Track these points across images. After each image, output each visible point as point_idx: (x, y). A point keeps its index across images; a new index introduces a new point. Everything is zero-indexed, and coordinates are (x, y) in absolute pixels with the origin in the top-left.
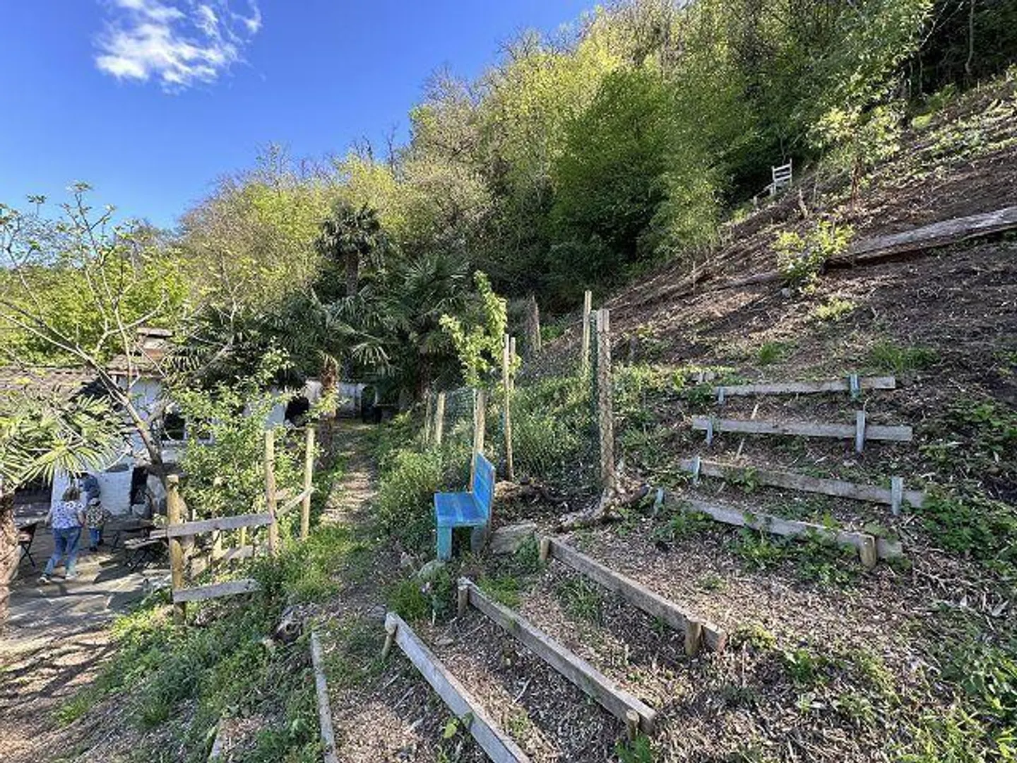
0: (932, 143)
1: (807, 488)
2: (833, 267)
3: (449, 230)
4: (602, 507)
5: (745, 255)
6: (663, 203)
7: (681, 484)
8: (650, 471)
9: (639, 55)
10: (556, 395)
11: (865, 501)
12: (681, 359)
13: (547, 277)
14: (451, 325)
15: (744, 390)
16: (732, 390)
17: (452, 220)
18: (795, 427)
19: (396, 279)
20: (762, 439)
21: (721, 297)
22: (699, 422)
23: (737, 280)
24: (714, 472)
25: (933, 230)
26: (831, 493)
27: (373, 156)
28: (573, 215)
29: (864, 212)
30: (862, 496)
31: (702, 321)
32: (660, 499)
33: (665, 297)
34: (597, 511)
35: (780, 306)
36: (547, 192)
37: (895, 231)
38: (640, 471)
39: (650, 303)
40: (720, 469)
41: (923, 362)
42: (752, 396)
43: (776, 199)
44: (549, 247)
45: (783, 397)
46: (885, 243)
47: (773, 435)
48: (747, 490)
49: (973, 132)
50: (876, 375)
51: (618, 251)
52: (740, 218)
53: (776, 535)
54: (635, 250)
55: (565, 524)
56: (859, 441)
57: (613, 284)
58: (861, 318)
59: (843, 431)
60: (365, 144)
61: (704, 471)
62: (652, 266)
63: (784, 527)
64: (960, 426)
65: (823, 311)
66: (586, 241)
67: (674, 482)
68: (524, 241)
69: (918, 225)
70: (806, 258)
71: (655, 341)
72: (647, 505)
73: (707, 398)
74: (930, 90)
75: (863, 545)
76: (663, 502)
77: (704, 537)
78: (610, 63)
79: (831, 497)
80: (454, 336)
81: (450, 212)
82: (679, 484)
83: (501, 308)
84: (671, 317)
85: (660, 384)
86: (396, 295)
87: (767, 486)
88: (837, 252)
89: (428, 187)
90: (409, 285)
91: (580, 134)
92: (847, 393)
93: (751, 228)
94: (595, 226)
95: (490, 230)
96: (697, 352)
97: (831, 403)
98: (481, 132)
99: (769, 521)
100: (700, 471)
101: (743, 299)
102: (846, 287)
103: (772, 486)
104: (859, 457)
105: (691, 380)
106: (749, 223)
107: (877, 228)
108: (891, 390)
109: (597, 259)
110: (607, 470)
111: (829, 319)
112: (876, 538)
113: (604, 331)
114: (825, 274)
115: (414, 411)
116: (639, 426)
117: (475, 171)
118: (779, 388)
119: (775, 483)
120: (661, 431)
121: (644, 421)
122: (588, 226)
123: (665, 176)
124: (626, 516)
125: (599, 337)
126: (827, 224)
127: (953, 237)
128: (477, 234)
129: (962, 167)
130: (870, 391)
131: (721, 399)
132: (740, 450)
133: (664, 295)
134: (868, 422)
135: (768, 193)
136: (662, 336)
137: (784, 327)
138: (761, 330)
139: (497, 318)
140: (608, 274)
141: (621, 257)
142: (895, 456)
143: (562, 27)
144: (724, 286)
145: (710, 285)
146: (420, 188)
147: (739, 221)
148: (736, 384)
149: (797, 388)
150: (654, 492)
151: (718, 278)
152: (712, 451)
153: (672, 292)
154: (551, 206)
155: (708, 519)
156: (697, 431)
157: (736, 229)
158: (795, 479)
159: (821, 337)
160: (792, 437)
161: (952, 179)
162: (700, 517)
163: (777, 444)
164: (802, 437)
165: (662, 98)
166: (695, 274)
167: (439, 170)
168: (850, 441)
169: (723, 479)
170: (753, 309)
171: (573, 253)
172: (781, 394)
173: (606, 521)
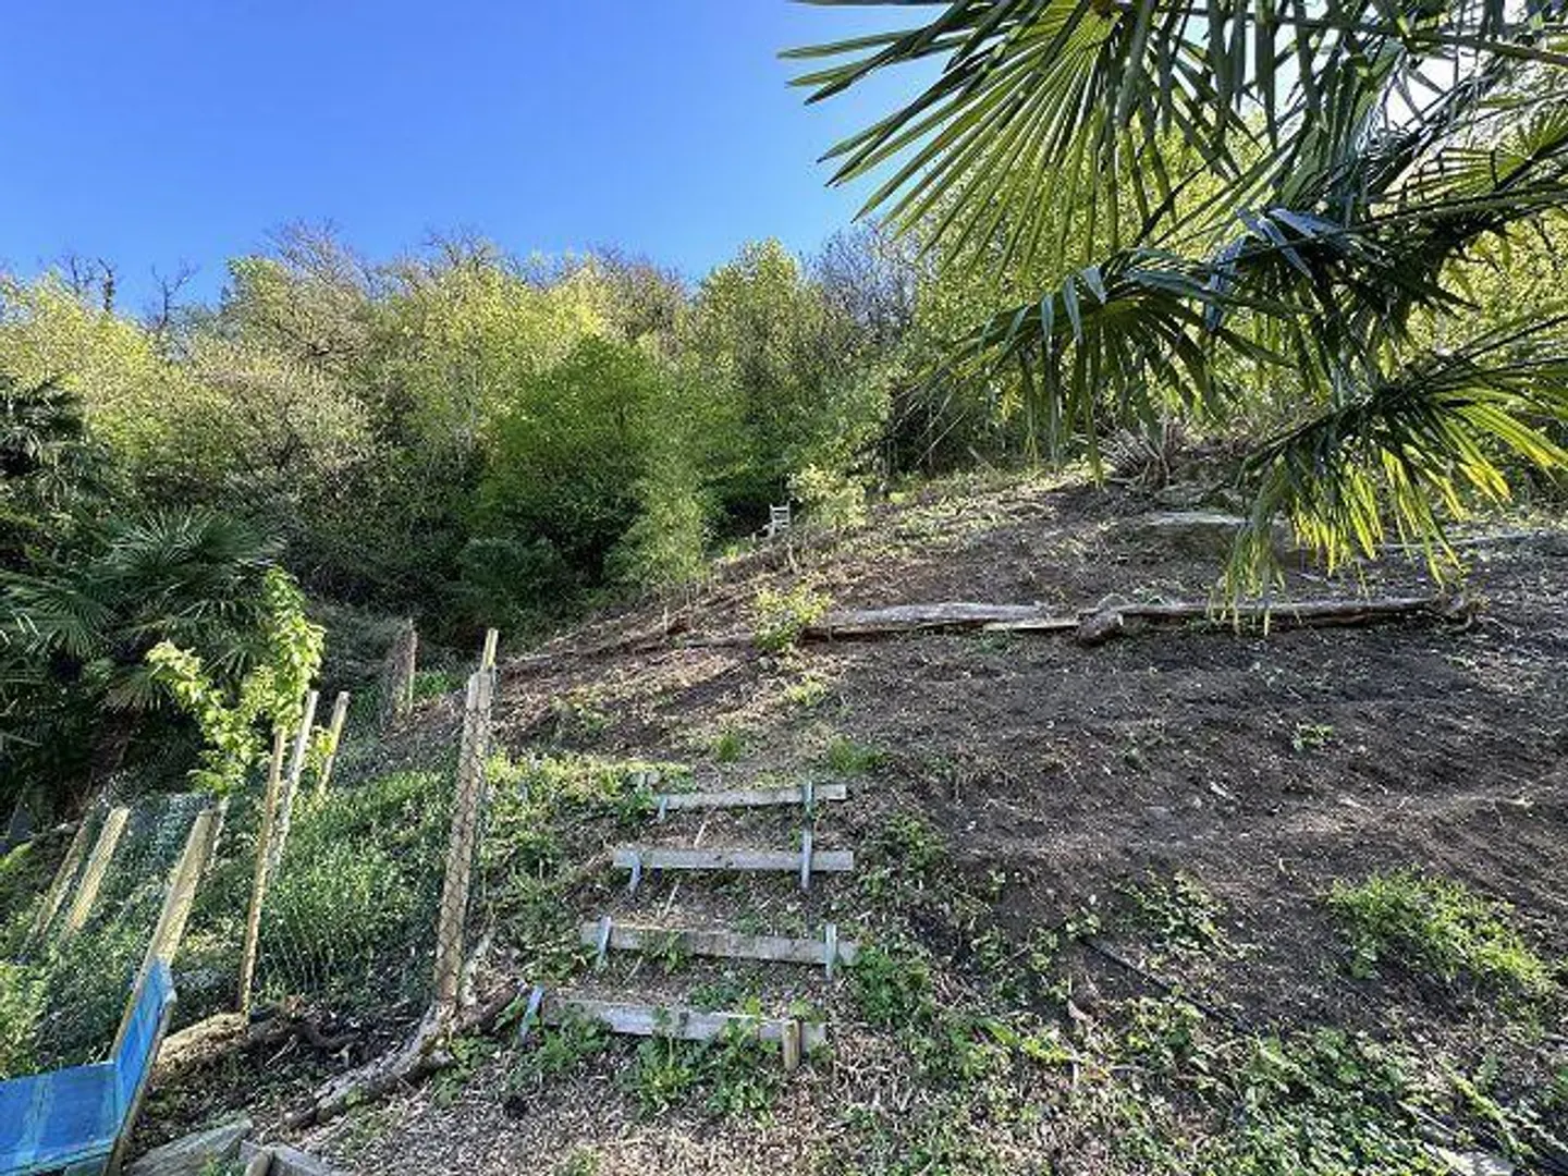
0: (904, 521)
1: (741, 954)
2: (811, 638)
3: (269, 474)
4: (418, 1044)
5: (730, 605)
6: (642, 517)
7: (577, 970)
8: (531, 952)
9: (633, 330)
10: (409, 805)
11: (801, 964)
12: (627, 746)
13: (451, 587)
14: (178, 665)
15: (691, 801)
16: (676, 801)
17: (282, 458)
18: (742, 858)
19: (88, 542)
20: (701, 878)
21: (694, 658)
22: (626, 856)
23: (715, 636)
24: (630, 943)
25: (893, 613)
26: (767, 957)
27: (113, 299)
28: (513, 501)
29: (845, 580)
30: (798, 956)
31: (665, 691)
32: (532, 1010)
33: (626, 648)
34: (405, 1057)
35: (754, 679)
36: (478, 459)
37: (869, 607)
38: (516, 953)
39: (605, 654)
40: (637, 936)
41: (873, 766)
42: (699, 811)
43: (774, 542)
44: (466, 541)
45: (736, 810)
46: (857, 619)
47: (715, 870)
48: (668, 968)
49: (929, 519)
50: (829, 782)
51: (577, 568)
52: (733, 556)
53: (692, 1042)
54: (601, 570)
55: (325, 1103)
56: (805, 874)
57: (563, 615)
58: (828, 703)
59: (788, 860)
60: (101, 273)
61: (615, 942)
62: (623, 598)
63: (702, 1028)
64: (895, 849)
65: (795, 691)
66: (529, 544)
67: (565, 967)
68: (422, 522)
69: (887, 604)
70: (783, 624)
71: (596, 715)
72: (509, 1024)
73: (642, 815)
74: (905, 470)
75: (786, 1034)
76: (539, 1012)
77: (592, 1070)
78: (594, 324)
79: (767, 962)
80: (181, 687)
81: (280, 443)
82: (573, 972)
83: (310, 643)
84: (624, 680)
85: (581, 790)
86: (70, 576)
87: (696, 956)
88: (813, 623)
89: (239, 391)
90: (117, 560)
91: (540, 395)
92: (801, 805)
93: (742, 572)
94: (547, 527)
95: (360, 492)
96: (649, 739)
97: (782, 819)
98: (376, 337)
99: (685, 1018)
100: (609, 942)
101: (718, 664)
102: (821, 664)
103: (701, 956)
104: (803, 898)
105: (628, 784)
106: (742, 565)
107: (852, 601)
108: (842, 802)
109: (543, 573)
110: (446, 964)
111: (801, 702)
112: (801, 1021)
113: (477, 710)
114: (805, 645)
115: (42, 844)
116: (532, 868)
117: (350, 392)
118: (731, 799)
119: (705, 951)
120: (569, 872)
121: (544, 856)
122: (536, 524)
123: (642, 483)
124: (463, 1055)
125: (468, 718)
126: (804, 588)
127: (910, 624)
128: (332, 491)
129: (920, 552)
130: (822, 803)
131: (661, 815)
132: (672, 898)
133: (624, 645)
134: (814, 847)
135: (766, 533)
136: (609, 708)
137: (753, 711)
138: (730, 710)
139: (297, 659)
140: (558, 598)
141: (580, 575)
142: (837, 892)
143: (537, 255)
144: (700, 646)
145: (683, 639)
146: (218, 386)
147: (732, 560)
148: (684, 791)
149: (752, 798)
150: (528, 992)
151: (693, 631)
152: (636, 903)
153: (635, 642)
154: (480, 481)
155: (604, 1031)
156: (619, 871)
157: (726, 569)
158: (728, 940)
159: (789, 726)
160: (737, 872)
161: (914, 562)
162: (591, 1031)
163: (718, 884)
164: (748, 873)
165: (654, 387)
166: (665, 622)
167: (269, 370)
168: (796, 873)
169: (637, 953)
170: (727, 681)
171: (504, 556)
172: (736, 807)
173: (424, 1074)
